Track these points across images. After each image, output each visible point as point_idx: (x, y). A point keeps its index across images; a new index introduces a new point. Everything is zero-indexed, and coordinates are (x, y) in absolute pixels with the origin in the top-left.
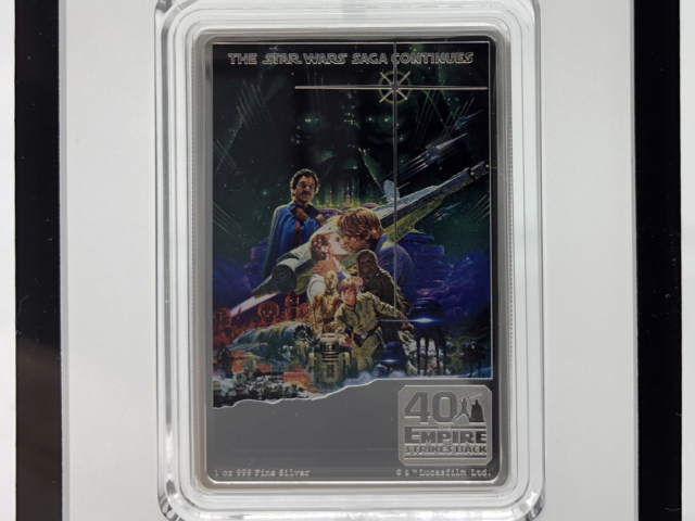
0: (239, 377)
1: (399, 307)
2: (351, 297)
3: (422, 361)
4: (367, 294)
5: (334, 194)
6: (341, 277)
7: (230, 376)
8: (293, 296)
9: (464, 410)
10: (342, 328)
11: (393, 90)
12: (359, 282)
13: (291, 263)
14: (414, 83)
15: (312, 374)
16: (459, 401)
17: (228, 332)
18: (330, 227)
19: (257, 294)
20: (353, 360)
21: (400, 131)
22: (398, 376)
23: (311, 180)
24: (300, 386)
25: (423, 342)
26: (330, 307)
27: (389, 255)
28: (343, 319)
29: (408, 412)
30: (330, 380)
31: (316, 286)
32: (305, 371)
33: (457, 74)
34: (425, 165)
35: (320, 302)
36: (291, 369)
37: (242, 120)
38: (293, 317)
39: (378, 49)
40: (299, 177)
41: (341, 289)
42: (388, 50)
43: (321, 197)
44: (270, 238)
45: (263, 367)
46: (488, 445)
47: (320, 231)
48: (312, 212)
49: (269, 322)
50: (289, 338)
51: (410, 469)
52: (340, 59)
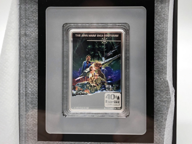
0: (77, 91)
1: (105, 79)
2: (97, 77)
3: (109, 89)
4: (99, 77)
5: (94, 59)
6: (95, 74)
7: (75, 91)
8: (86, 77)
9: (116, 98)
10: (95, 83)
11: (104, 41)
12: (98, 75)
13: (86, 71)
14: (108, 40)
15: (90, 91)
16: (115, 96)
17: (75, 83)
18: (93, 65)
19: (80, 77)
20: (97, 88)
21: (105, 48)
22: (104, 91)
23: (90, 57)
24: (87, 93)
25: (109, 85)
26: (93, 79)
27: (103, 70)
28: (95, 81)
29: (106, 97)
30: (93, 92)
31: (90, 76)
32: (88, 90)
33: (116, 38)
34: (110, 55)
35: (91, 78)
36: (86, 90)
37: (78, 46)
38: (86, 81)
39: (102, 34)
40: (88, 56)
41: (95, 76)
42: (103, 34)
43: (91, 60)
44: (82, 67)
45: (81, 89)
46: (120, 104)
47: (91, 66)
48: (90, 62)
49: (82, 81)
50: (86, 84)
51: (107, 108)
52: (95, 36)
